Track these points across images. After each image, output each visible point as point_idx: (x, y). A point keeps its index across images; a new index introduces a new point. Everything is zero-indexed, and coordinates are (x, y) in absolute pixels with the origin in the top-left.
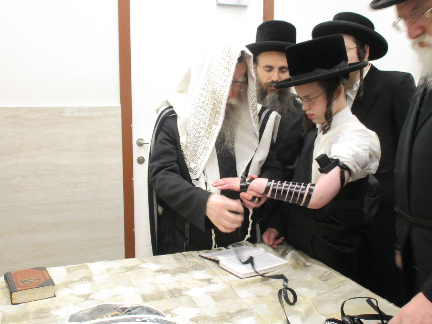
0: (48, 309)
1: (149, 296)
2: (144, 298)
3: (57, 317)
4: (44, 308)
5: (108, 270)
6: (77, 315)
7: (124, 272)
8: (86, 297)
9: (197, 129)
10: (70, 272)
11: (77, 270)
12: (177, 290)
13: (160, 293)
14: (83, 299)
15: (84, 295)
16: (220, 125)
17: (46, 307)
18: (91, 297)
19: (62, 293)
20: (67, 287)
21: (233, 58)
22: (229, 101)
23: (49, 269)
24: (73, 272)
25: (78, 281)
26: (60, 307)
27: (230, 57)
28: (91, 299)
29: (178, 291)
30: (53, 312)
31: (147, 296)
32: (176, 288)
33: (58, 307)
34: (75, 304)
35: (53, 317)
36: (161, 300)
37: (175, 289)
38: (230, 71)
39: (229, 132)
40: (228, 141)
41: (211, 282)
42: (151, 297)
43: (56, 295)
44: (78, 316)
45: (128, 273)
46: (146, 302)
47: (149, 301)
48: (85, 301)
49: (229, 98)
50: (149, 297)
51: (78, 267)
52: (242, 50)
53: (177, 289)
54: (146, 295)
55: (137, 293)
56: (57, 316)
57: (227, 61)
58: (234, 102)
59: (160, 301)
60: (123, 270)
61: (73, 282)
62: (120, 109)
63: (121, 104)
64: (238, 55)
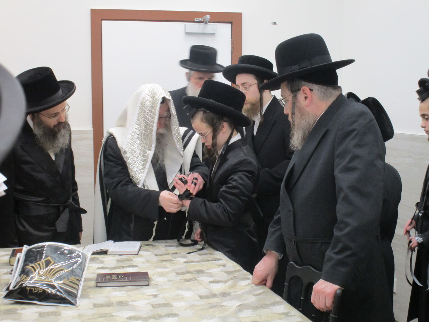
9: (134, 155)
16: (153, 151)
22: (158, 132)
39: (161, 154)
40: (161, 160)
49: (158, 129)
52: (163, 96)
58: (162, 131)
62: (92, 132)
63: (93, 127)
64: (160, 100)
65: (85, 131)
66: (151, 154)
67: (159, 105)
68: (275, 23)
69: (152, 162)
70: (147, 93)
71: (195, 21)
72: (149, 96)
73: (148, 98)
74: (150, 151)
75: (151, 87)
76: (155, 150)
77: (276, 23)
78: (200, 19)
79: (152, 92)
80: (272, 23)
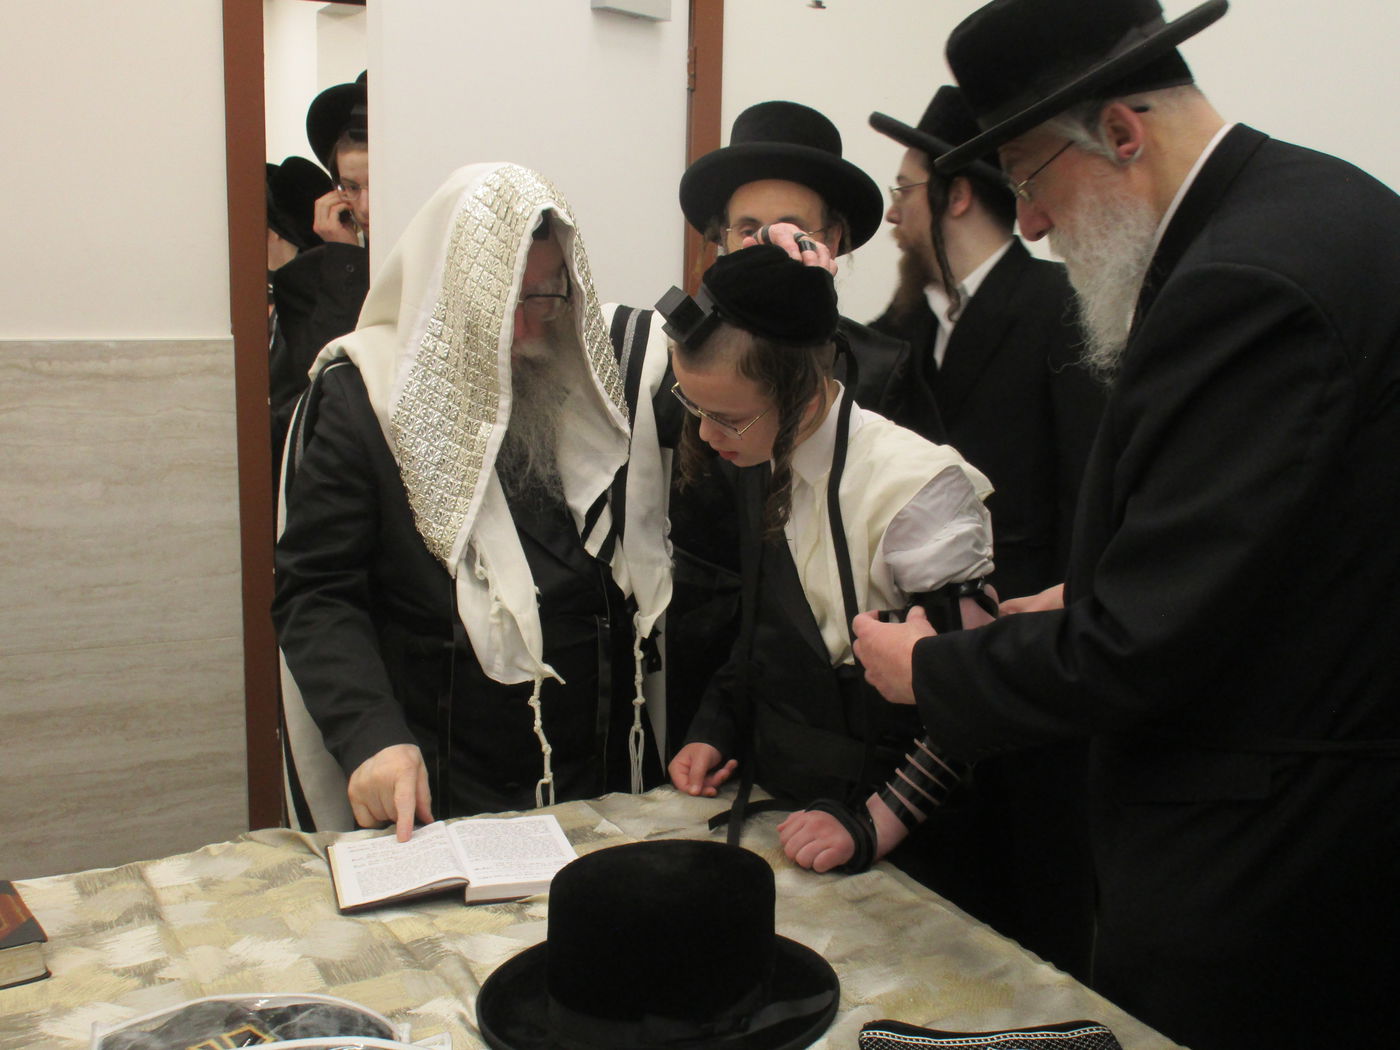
0: (30, 1017)
1: (343, 966)
2: (329, 972)
3: (60, 1043)
4: (17, 1016)
5: (207, 885)
6: (127, 1037)
7: (257, 891)
8: (147, 975)
10: (89, 894)
11: (109, 885)
12: (424, 945)
13: (374, 947)
14: (136, 982)
15: (139, 967)
16: (502, 423)
17: (23, 1009)
18: (162, 974)
19: (69, 963)
20: (84, 945)
21: (519, 229)
22: (518, 351)
23: (21, 886)
24: (96, 892)
25: (118, 922)
26: (68, 1011)
27: (510, 225)
28: (163, 979)
29: (429, 946)
30: (45, 1027)
31: (338, 968)
32: (420, 937)
33: (60, 1011)
34: (114, 998)
35: (48, 1041)
36: (378, 974)
37: (418, 941)
38: (513, 268)
39: (534, 436)
40: (534, 462)
41: (525, 916)
42: (348, 970)
43: (50, 969)
44: (129, 1041)
45: (272, 893)
46: (332, 985)
47: (344, 981)
48: (144, 986)
49: (517, 341)
50: (343, 970)
51: (112, 874)
52: (546, 206)
53: (423, 939)
54: (333, 963)
55: (304, 956)
56: (61, 1039)
57: (502, 235)
59: (377, 978)
60: (256, 883)
61: (100, 927)
62: (232, 348)
63: (234, 331)
64: (532, 224)
65: (204, 343)
66: (493, 435)
67: (526, 241)
69: (498, 465)
70: (481, 196)
72: (486, 209)
73: (482, 213)
74: (491, 426)
75: (497, 173)
76: (512, 423)
79: (501, 192)
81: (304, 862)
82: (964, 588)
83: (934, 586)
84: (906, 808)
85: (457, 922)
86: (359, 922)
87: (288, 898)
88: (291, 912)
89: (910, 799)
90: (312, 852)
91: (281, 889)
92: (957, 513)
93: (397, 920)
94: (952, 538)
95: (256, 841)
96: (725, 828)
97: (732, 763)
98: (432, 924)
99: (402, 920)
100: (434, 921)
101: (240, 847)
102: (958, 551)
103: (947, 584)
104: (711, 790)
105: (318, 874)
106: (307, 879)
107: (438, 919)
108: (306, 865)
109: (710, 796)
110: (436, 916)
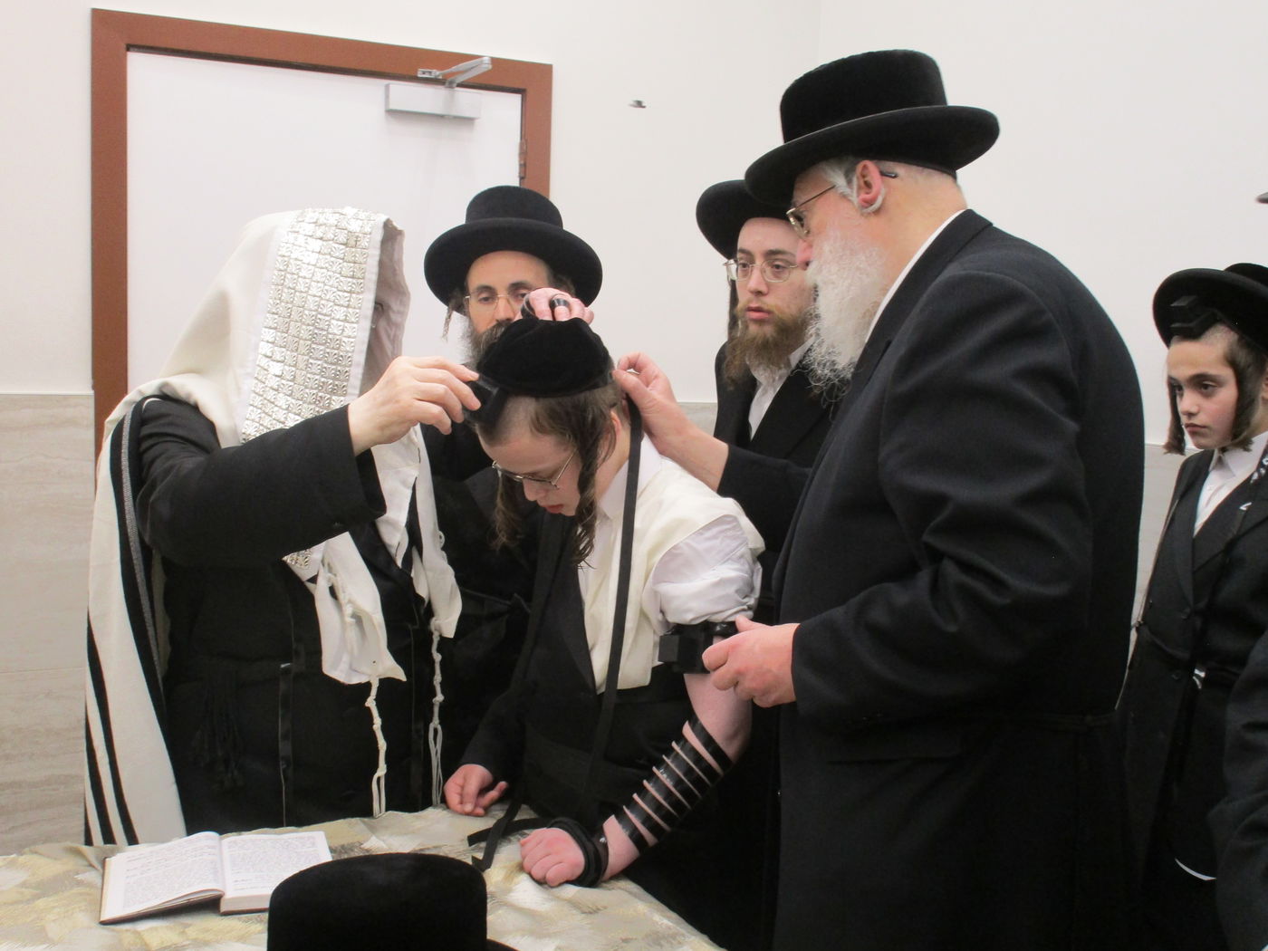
7: (29, 900)
32: (169, 944)
45: (41, 903)
60: (29, 892)
62: (92, 402)
63: (95, 387)
65: (66, 397)
68: (639, 104)
71: (419, 76)
77: (644, 105)
78: (436, 73)
80: (632, 103)
81: (78, 874)
82: (718, 628)
83: (692, 620)
84: (639, 831)
85: (207, 931)
86: (113, 930)
87: (54, 907)
88: (54, 921)
89: (644, 823)
90: (91, 865)
91: (50, 899)
92: (727, 558)
93: (151, 929)
94: (716, 579)
95: (40, 854)
96: (483, 845)
97: (503, 784)
98: (183, 932)
99: (156, 929)
100: (186, 930)
101: (22, 859)
102: (720, 592)
103: (705, 621)
104: (480, 811)
105: (90, 885)
106: (76, 890)
107: (191, 928)
108: (80, 877)
109: (478, 816)
110: (189, 926)
